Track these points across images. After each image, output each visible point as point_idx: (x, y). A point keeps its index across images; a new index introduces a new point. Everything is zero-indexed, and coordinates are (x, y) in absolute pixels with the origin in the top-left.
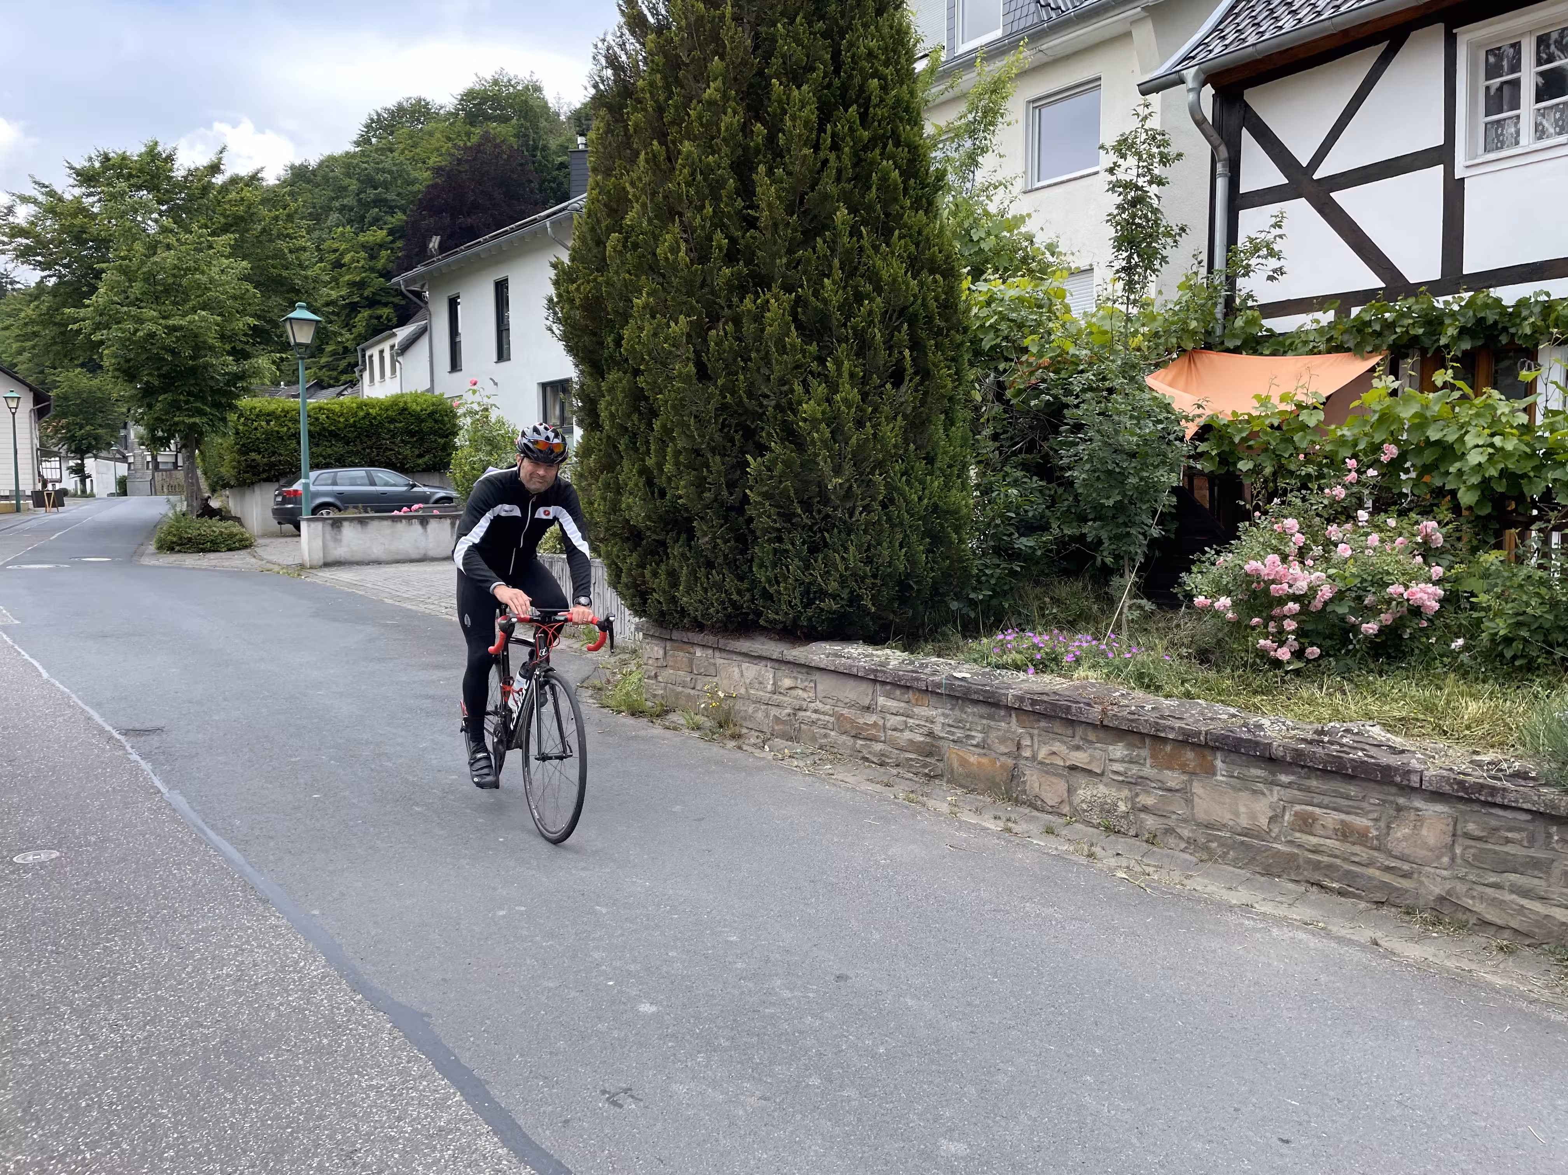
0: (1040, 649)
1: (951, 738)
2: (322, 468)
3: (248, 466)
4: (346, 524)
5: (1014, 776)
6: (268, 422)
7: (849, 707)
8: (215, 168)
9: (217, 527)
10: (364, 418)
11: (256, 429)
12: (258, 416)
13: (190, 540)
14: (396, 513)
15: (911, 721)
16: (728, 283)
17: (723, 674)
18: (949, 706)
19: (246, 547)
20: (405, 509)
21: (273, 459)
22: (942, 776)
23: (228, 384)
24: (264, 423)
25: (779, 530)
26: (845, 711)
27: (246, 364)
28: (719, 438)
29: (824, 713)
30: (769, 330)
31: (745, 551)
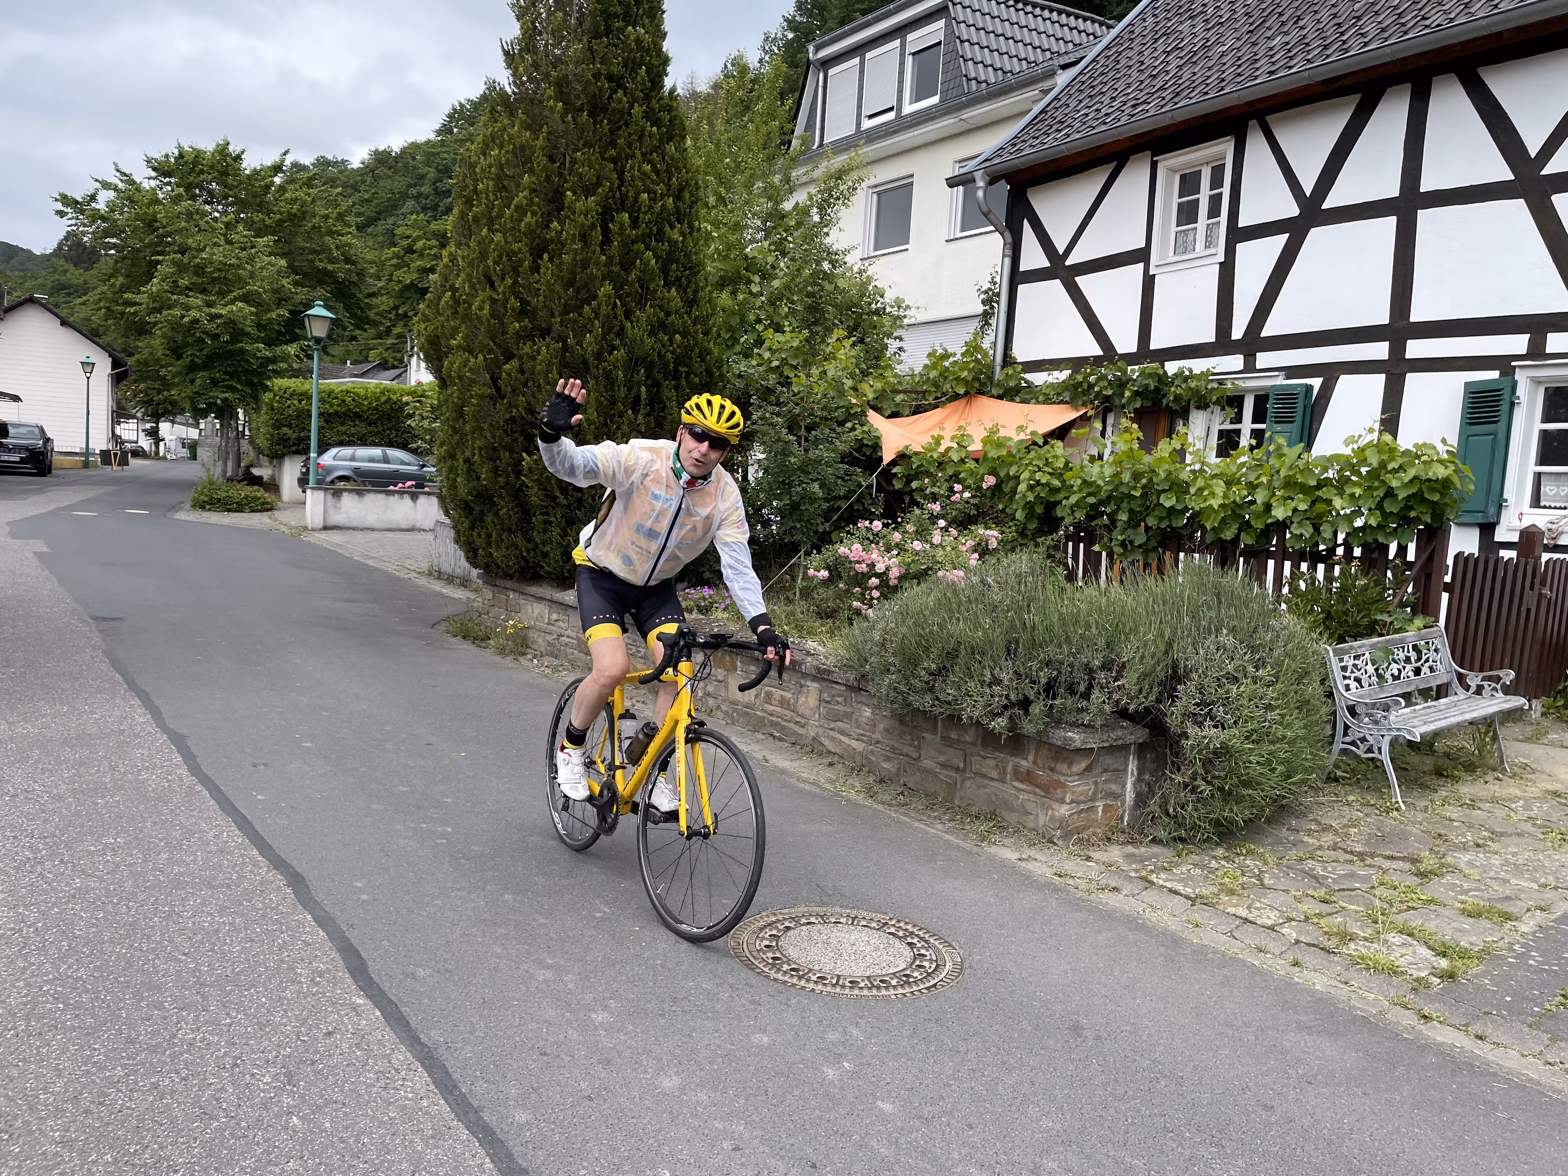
0: (704, 599)
2: (346, 445)
3: (280, 439)
4: (345, 494)
6: (300, 401)
8: (277, 169)
9: (246, 491)
10: (386, 402)
11: (289, 407)
12: (291, 395)
13: (219, 500)
14: (391, 488)
16: (517, 333)
17: (523, 611)
19: (267, 510)
20: (400, 485)
21: (302, 434)
23: (261, 365)
24: (296, 402)
25: (546, 507)
27: (278, 350)
28: (508, 439)
29: (572, 638)
30: (539, 367)
31: (529, 522)
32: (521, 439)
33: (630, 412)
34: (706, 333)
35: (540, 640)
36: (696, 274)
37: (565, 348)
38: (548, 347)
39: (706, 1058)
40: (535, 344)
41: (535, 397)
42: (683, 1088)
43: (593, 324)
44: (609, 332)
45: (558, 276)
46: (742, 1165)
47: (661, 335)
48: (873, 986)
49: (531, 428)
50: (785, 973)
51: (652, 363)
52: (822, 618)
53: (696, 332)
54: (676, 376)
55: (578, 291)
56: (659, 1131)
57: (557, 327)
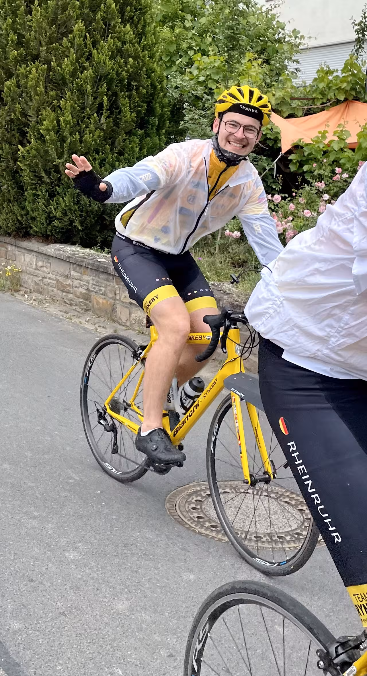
1: (94, 290)
5: (114, 309)
7: (61, 276)
15: (82, 282)
17: (18, 259)
18: (94, 275)
22: (91, 309)
26: (60, 278)
28: (8, 135)
29: (53, 279)
30: (30, 83)
31: (23, 195)
32: (17, 135)
33: (95, 115)
34: (151, 57)
35: (30, 281)
36: (144, 14)
37: (50, 69)
38: (37, 69)
39: (148, 588)
40: (28, 66)
41: (27, 105)
42: (131, 610)
43: (69, 52)
44: (82, 56)
45: (45, 17)
46: (175, 667)
47: (118, 59)
48: (272, 540)
49: (25, 127)
50: (207, 528)
51: (112, 80)
52: (235, 267)
53: (144, 57)
54: (129, 88)
55: (59, 27)
56: (115, 640)
57: (43, 54)
